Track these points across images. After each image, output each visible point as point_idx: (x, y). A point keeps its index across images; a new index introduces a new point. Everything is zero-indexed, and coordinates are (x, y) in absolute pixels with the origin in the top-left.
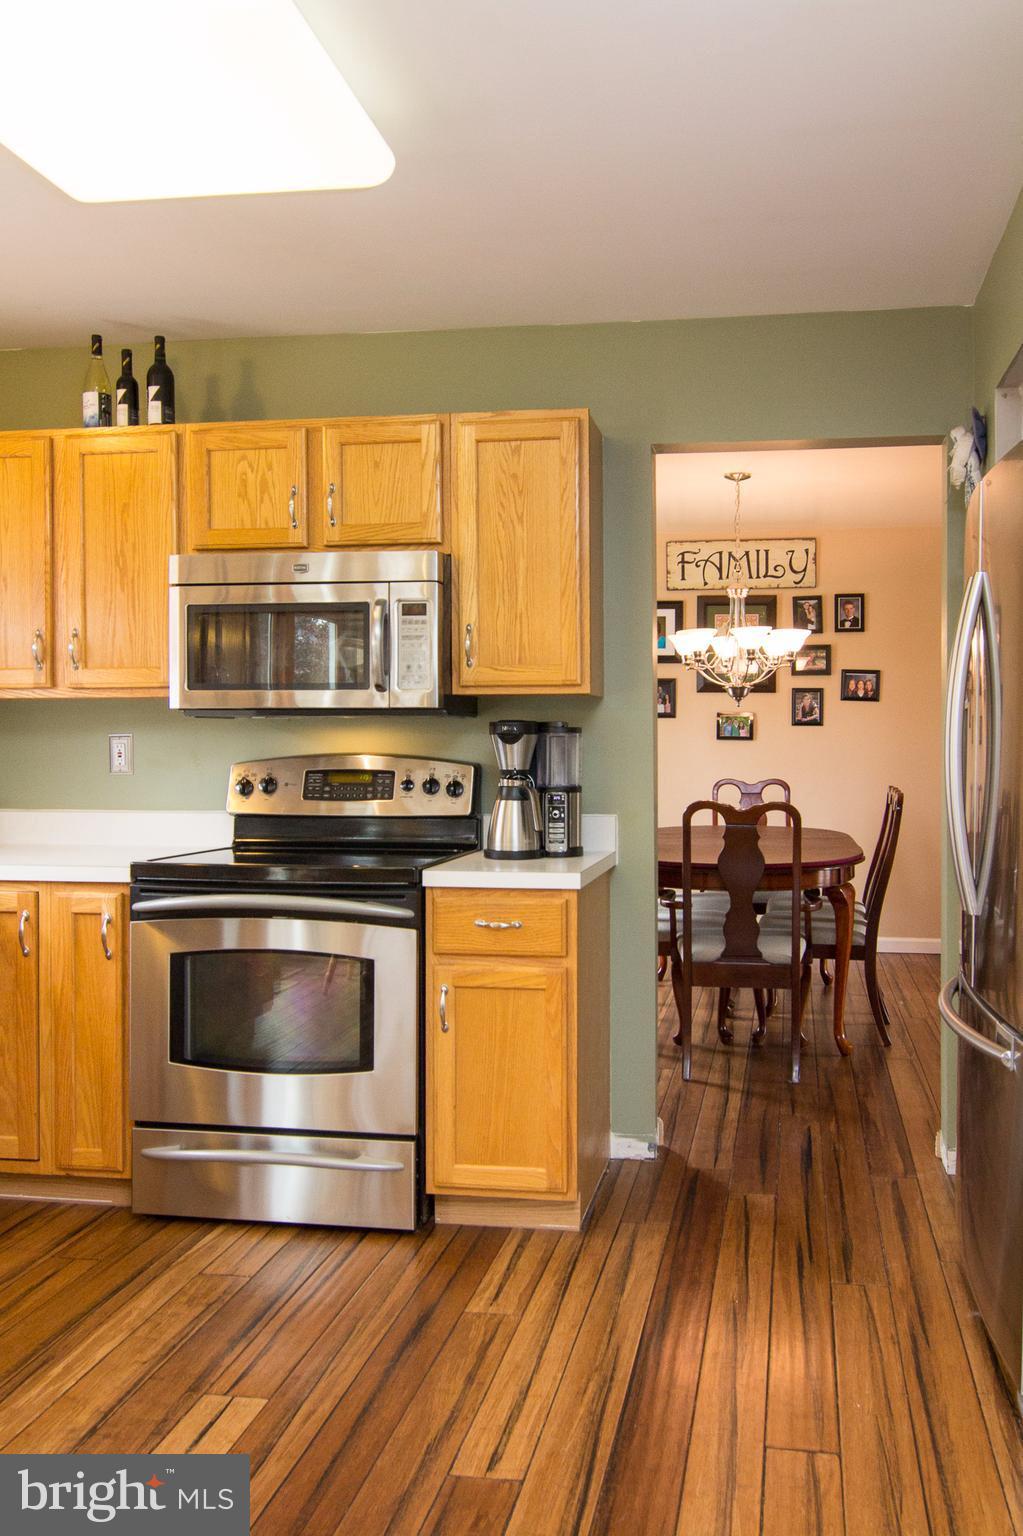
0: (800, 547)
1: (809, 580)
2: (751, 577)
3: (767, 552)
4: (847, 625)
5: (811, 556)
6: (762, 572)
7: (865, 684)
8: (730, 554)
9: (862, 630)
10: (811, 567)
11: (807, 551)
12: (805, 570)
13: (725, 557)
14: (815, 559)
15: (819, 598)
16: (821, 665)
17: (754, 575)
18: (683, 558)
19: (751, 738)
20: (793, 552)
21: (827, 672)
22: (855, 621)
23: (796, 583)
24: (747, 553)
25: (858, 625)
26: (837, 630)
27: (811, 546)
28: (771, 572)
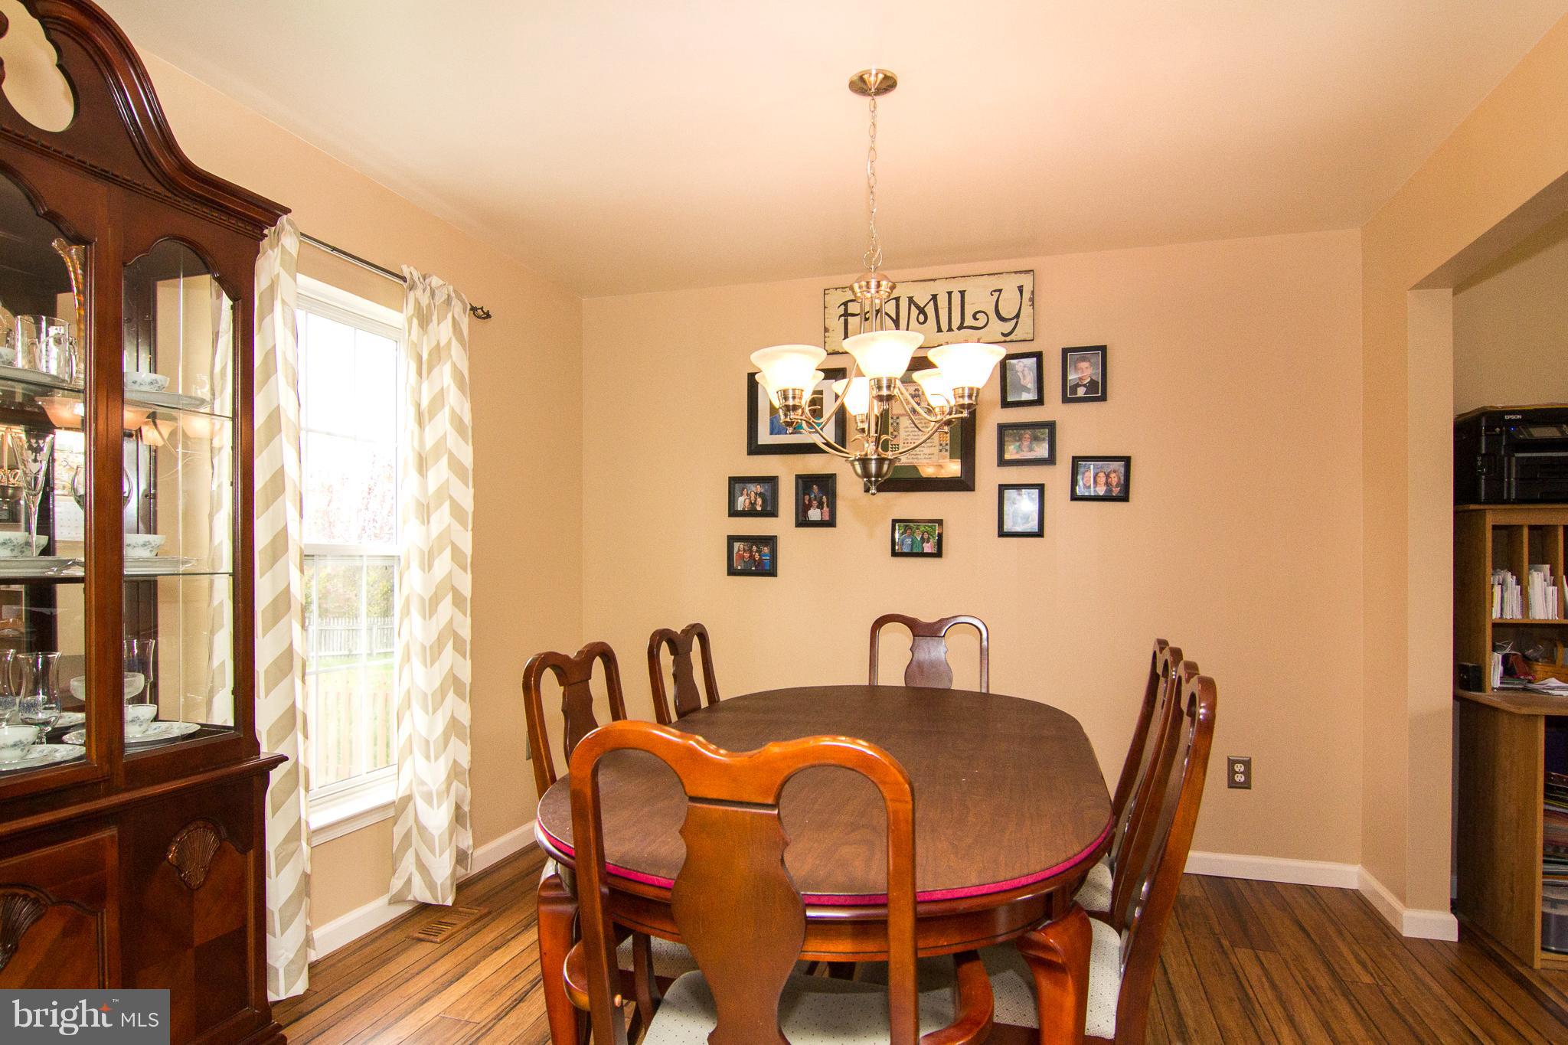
0: (1009, 285)
1: (1023, 330)
2: (940, 330)
3: (962, 293)
4: (1081, 392)
5: (1027, 295)
6: (956, 323)
7: (1108, 476)
8: (911, 300)
9: (1103, 398)
10: (1026, 310)
11: (1021, 289)
12: (1018, 316)
13: (904, 304)
14: (1032, 300)
15: (1038, 356)
16: (1042, 451)
17: (944, 326)
18: (846, 310)
19: (938, 554)
20: (1000, 291)
21: (1051, 460)
22: (1092, 386)
23: (1003, 335)
24: (934, 297)
25: (1098, 392)
26: (1066, 400)
27: (1026, 281)
28: (969, 321)
